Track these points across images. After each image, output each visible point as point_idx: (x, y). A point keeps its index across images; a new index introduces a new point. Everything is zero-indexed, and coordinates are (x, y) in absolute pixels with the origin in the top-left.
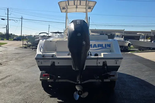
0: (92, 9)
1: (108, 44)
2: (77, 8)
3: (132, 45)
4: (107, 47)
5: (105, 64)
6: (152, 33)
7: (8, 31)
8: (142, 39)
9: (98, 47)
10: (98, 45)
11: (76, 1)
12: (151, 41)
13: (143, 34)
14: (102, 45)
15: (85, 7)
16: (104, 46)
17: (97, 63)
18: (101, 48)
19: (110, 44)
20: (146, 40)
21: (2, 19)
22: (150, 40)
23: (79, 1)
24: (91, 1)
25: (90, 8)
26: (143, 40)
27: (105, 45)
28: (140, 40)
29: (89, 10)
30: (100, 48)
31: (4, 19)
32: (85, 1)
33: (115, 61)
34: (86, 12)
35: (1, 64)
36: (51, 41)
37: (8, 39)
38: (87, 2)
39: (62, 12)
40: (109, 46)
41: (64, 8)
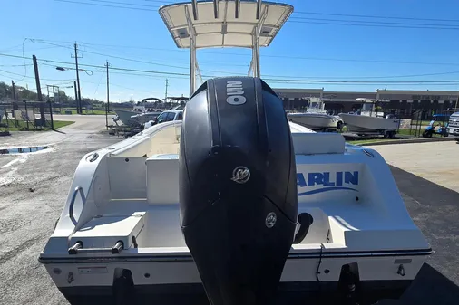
0: (273, 37)
1: (348, 174)
2: (224, 32)
3: (345, 124)
4: (344, 184)
5: (349, 274)
6: (378, 97)
7: (78, 93)
8: (366, 110)
9: (311, 183)
10: (311, 176)
11: (221, 5)
12: (384, 117)
13: (368, 101)
14: (327, 175)
15: (250, 29)
16: (333, 179)
17: (318, 273)
18: (321, 186)
19: (356, 173)
20: (374, 115)
21: (58, 68)
22: (382, 114)
23: (232, 5)
24: (274, 4)
25: (265, 33)
26: (368, 114)
27: (339, 175)
28: (362, 114)
29: (263, 40)
30: (316, 186)
31: (62, 69)
32: (256, 5)
33: (396, 261)
34: (254, 47)
35: (32, 191)
36: (127, 160)
37: (80, 112)
38: (263, 7)
39: (179, 47)
40: (354, 178)
41: (183, 34)
